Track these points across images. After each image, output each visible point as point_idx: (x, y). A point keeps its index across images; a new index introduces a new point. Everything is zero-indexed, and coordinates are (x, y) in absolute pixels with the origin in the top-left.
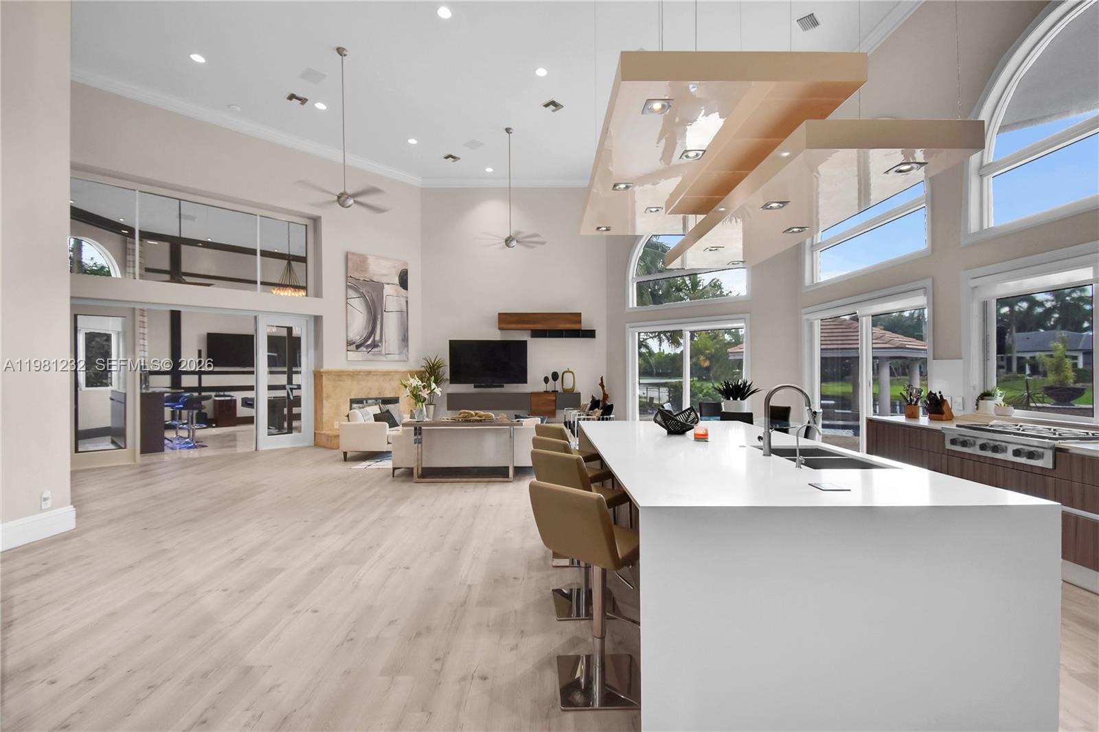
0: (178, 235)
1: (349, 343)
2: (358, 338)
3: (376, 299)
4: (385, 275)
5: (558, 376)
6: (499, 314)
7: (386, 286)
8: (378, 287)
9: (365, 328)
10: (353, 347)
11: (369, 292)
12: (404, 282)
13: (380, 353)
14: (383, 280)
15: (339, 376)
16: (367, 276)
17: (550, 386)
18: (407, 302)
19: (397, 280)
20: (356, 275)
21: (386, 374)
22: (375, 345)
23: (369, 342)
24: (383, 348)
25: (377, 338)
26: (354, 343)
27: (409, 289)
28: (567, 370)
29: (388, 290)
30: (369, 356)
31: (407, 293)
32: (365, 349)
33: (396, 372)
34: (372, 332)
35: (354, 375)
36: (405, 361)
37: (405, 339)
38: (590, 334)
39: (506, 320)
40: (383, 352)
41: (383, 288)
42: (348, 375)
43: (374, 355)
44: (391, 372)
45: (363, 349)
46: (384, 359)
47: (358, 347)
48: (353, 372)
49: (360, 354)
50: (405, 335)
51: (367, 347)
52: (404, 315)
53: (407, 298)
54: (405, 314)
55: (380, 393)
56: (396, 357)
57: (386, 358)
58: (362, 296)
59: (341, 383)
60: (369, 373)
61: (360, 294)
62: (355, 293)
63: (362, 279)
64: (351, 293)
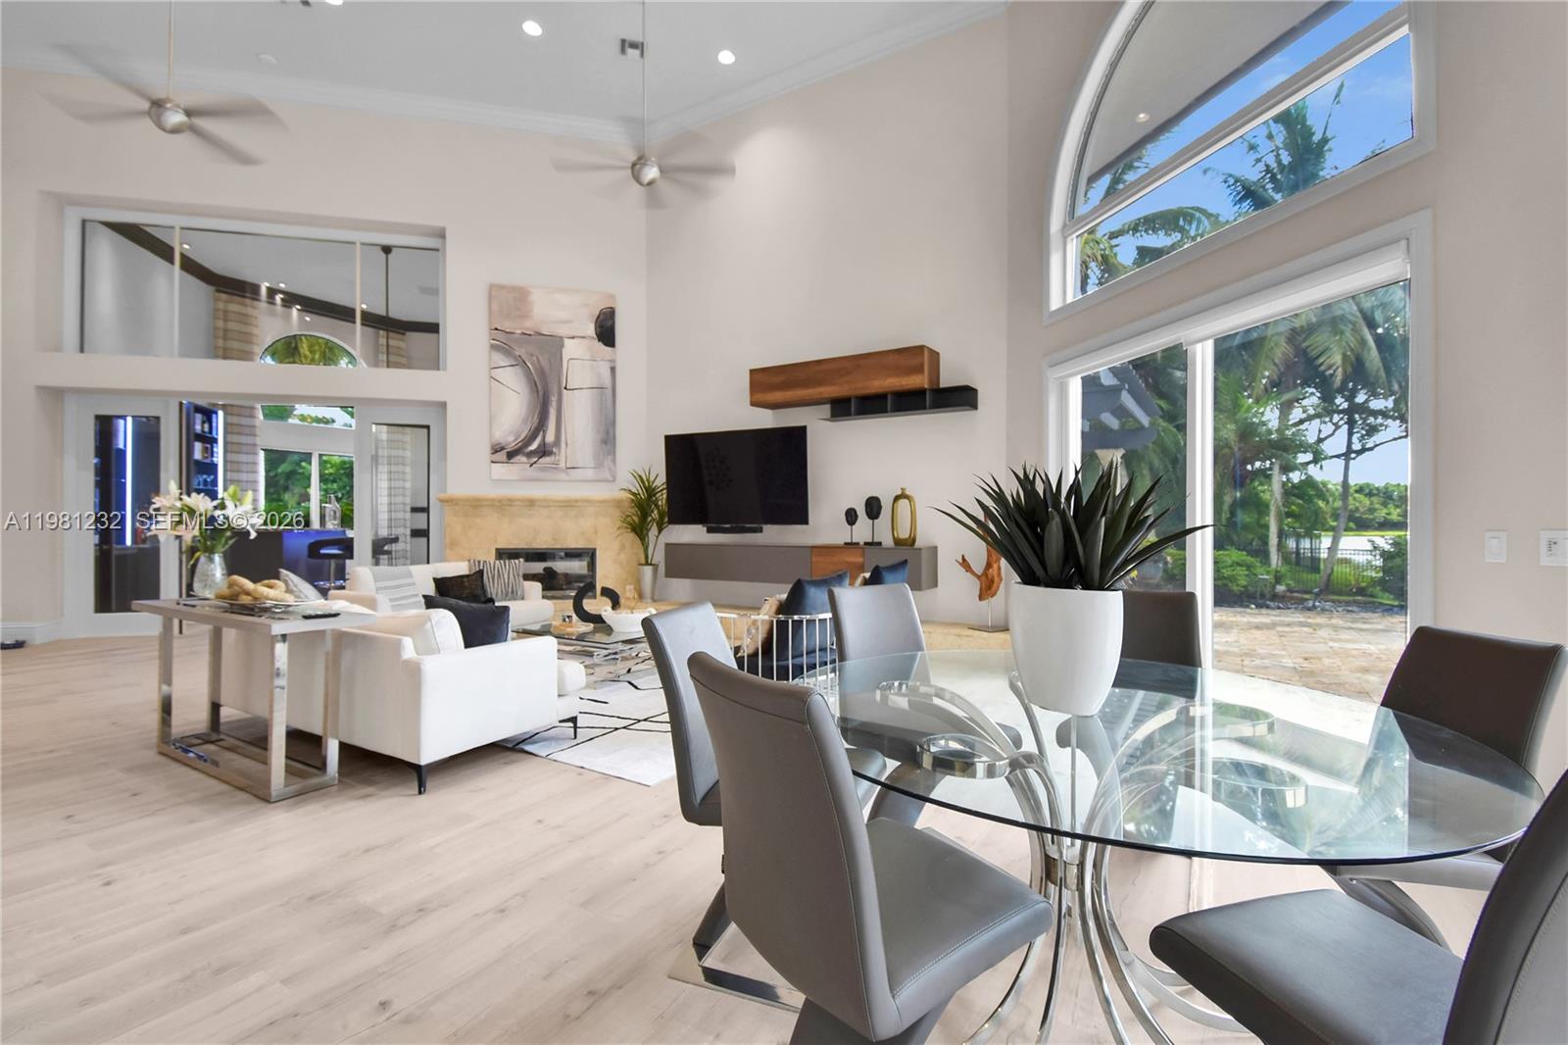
0: (384, 314)
1: (497, 449)
2: (511, 438)
3: (547, 370)
4: (566, 322)
5: (880, 507)
6: (752, 371)
7: (567, 341)
8: (553, 345)
9: (525, 421)
10: (502, 456)
11: (532, 355)
12: (606, 333)
13: (555, 468)
14: (561, 331)
15: (476, 507)
16: (529, 325)
17: (862, 531)
18: (613, 369)
19: (590, 330)
20: (507, 325)
21: (568, 505)
22: (544, 451)
23: (534, 446)
24: (562, 456)
25: (550, 437)
26: (502, 449)
27: (616, 345)
28: (899, 493)
29: (571, 349)
30: (532, 472)
31: (615, 353)
32: (524, 459)
33: (588, 501)
34: (540, 427)
35: (502, 505)
36: (607, 481)
37: (607, 439)
38: (963, 397)
39: (767, 383)
40: (562, 465)
41: (562, 346)
42: (493, 505)
43: (543, 469)
44: (576, 501)
45: (522, 458)
46: (563, 476)
47: (511, 455)
48: (500, 501)
49: (515, 467)
50: (607, 433)
51: (530, 455)
52: (607, 398)
53: (613, 361)
54: (609, 392)
55: (555, 539)
56: (590, 473)
57: (567, 474)
58: (521, 363)
59: (478, 520)
60: (531, 503)
61: (515, 358)
62: (503, 357)
63: (520, 332)
64: (500, 359)
